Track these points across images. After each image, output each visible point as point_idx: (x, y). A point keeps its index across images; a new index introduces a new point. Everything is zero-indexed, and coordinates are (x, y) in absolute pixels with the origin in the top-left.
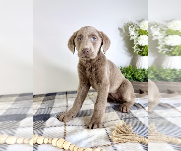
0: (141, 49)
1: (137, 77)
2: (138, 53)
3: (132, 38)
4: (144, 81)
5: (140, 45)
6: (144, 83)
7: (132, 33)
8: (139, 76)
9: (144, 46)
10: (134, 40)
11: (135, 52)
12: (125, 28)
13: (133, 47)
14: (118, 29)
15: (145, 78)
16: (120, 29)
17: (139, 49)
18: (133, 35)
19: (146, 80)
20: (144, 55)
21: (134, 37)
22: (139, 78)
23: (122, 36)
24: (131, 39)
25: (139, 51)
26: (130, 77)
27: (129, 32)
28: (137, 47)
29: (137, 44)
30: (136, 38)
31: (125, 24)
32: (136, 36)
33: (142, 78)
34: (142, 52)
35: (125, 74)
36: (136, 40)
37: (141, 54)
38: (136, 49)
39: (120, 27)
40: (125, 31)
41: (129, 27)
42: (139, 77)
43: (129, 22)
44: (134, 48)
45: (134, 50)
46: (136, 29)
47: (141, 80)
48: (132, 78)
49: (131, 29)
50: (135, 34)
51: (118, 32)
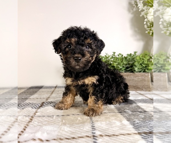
42: (119, 66)
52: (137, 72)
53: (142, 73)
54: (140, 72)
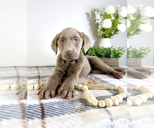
0: (104, 32)
1: (100, 54)
2: (101, 35)
3: (97, 21)
4: (105, 57)
5: (104, 28)
6: (105, 58)
7: (98, 16)
8: (102, 52)
9: (107, 28)
10: (99, 23)
11: (99, 34)
12: (92, 13)
13: (97, 30)
14: (85, 13)
15: (106, 54)
16: (88, 14)
17: (102, 32)
18: (99, 19)
19: (107, 56)
20: (106, 37)
21: (99, 21)
22: (101, 54)
23: (88, 20)
24: (96, 23)
25: (103, 34)
26: (94, 53)
27: (95, 16)
28: (101, 30)
29: (101, 26)
30: (101, 22)
31: (92, 9)
32: (101, 20)
33: (104, 55)
34: (104, 35)
35: (90, 51)
36: (101, 23)
37: (104, 36)
38: (100, 32)
39: (88, 12)
40: (91, 15)
41: (96, 12)
43: (95, 8)
44: (99, 30)
45: (99, 32)
46: (102, 13)
47: (103, 56)
48: (95, 54)
49: (97, 13)
50: (101, 18)
51: (86, 16)
52: (112, 58)
53: (115, 59)
54: (114, 58)
